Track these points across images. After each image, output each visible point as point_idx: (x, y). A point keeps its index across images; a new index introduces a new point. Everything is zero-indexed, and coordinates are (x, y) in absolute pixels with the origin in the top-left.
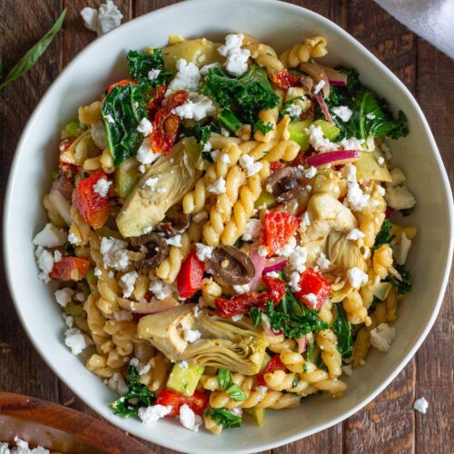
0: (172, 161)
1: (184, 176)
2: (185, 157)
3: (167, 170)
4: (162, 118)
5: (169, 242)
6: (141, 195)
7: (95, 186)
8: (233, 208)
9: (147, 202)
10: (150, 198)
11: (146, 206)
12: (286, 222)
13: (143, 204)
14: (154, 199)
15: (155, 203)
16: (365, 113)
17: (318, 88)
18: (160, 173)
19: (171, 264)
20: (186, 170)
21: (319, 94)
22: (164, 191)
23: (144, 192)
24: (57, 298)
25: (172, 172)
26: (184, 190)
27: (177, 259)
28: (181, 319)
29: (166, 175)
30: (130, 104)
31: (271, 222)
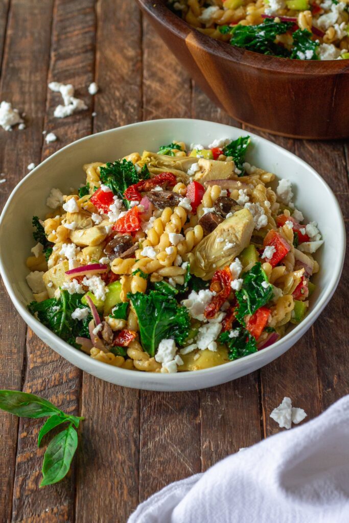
0: (214, 266)
1: (204, 253)
2: (203, 265)
3: (218, 259)
4: (224, 292)
5: (212, 209)
6: (236, 237)
7: (275, 251)
8: (164, 230)
9: (231, 231)
10: (229, 235)
11: (231, 227)
12: (123, 226)
13: (234, 228)
14: (225, 234)
15: (224, 230)
16: (60, 312)
17: (99, 327)
18: (223, 257)
19: (210, 197)
20: (203, 256)
21: (98, 324)
22: (218, 240)
23: (234, 239)
24: (302, 215)
25: (213, 257)
26: (203, 243)
27: (205, 200)
28: (202, 176)
29: (218, 255)
30: (250, 298)
31: (134, 223)
